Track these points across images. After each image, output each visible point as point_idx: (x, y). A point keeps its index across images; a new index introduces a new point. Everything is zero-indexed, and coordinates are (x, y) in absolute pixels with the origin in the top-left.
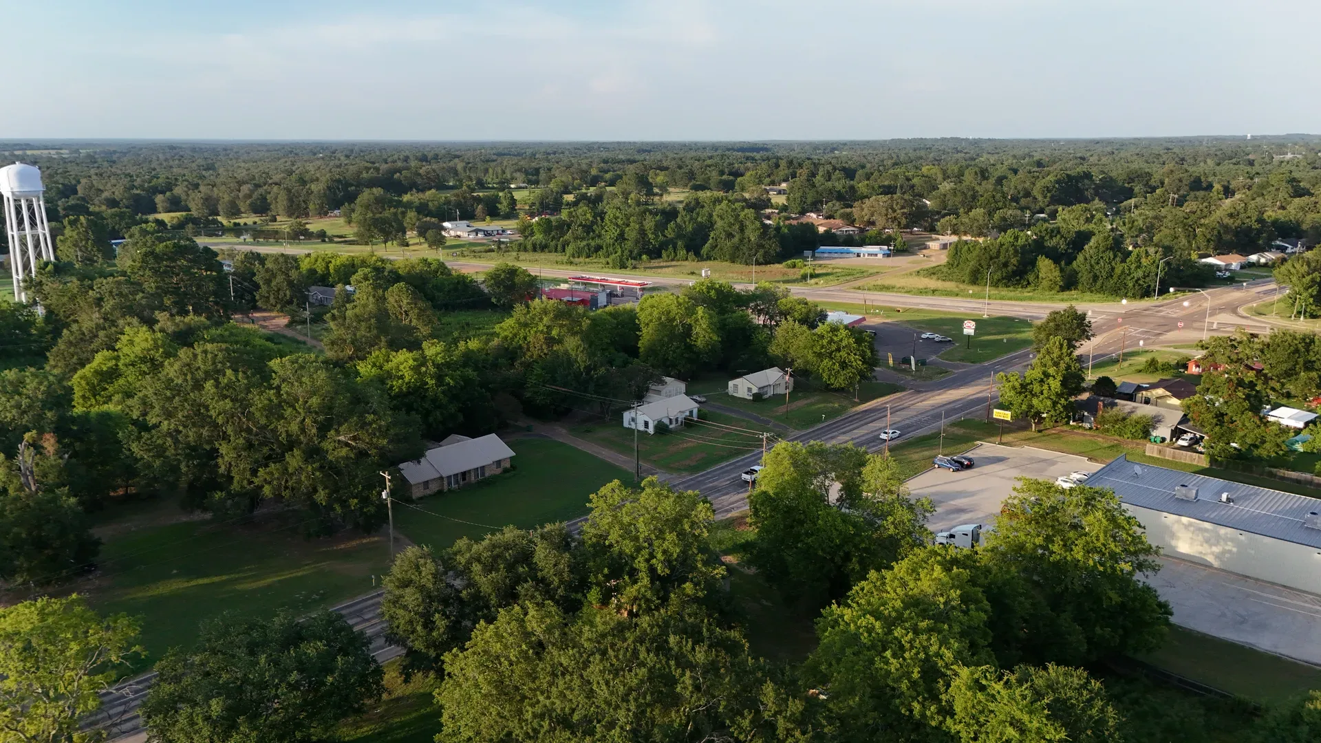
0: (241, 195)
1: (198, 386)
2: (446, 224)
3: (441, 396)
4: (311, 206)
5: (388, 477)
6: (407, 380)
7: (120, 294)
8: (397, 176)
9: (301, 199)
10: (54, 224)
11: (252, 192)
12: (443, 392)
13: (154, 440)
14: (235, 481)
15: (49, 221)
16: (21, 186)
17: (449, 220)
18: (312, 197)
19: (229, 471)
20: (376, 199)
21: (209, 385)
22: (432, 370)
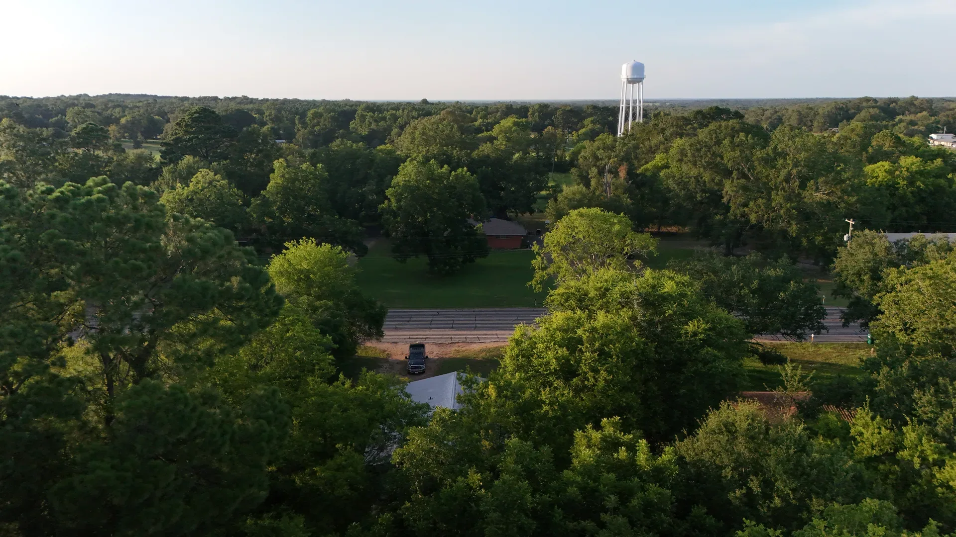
0: (763, 118)
1: (718, 143)
2: (934, 136)
3: (910, 195)
4: (815, 124)
5: (851, 222)
6: (880, 179)
7: (677, 126)
8: (891, 106)
9: (808, 119)
10: (645, 119)
11: (772, 115)
12: (912, 193)
13: (683, 179)
14: (732, 210)
15: (643, 118)
16: (633, 74)
17: (935, 133)
18: (817, 117)
19: (729, 202)
20: (871, 116)
21: (726, 142)
22: (906, 174)
